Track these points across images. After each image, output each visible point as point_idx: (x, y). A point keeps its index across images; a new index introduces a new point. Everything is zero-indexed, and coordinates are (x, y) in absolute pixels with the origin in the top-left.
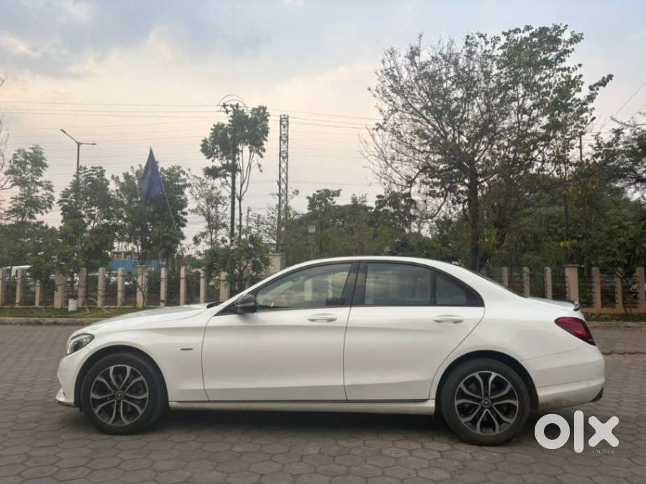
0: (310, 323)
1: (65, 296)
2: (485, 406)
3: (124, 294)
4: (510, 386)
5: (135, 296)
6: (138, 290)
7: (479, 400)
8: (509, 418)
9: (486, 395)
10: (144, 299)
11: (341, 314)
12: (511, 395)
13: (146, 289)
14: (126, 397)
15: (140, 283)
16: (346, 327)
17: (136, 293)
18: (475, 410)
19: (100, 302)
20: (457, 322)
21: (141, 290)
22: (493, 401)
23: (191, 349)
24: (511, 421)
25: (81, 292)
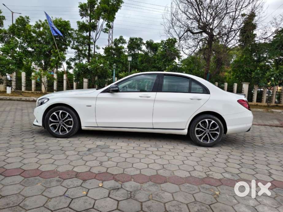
0: (140, 98)
1: (5, 85)
2: (207, 132)
3: (35, 86)
4: (218, 127)
5: (41, 87)
6: (42, 84)
7: (205, 130)
8: (214, 138)
9: (208, 128)
10: (45, 89)
11: (152, 95)
12: (217, 130)
13: (47, 84)
14: (63, 124)
15: (43, 81)
16: (155, 100)
17: (41, 85)
18: (203, 133)
19: (23, 89)
20: (199, 100)
21: (44, 84)
22: (210, 131)
23: (91, 106)
24: (215, 140)
25: (14, 83)
